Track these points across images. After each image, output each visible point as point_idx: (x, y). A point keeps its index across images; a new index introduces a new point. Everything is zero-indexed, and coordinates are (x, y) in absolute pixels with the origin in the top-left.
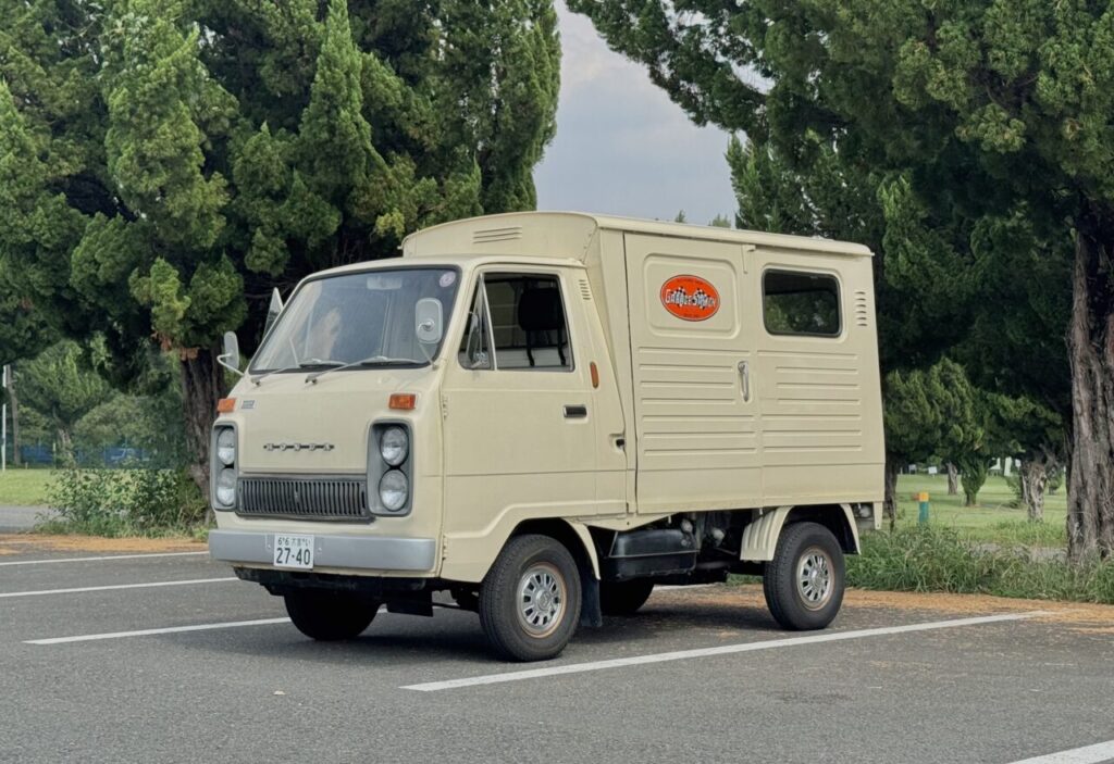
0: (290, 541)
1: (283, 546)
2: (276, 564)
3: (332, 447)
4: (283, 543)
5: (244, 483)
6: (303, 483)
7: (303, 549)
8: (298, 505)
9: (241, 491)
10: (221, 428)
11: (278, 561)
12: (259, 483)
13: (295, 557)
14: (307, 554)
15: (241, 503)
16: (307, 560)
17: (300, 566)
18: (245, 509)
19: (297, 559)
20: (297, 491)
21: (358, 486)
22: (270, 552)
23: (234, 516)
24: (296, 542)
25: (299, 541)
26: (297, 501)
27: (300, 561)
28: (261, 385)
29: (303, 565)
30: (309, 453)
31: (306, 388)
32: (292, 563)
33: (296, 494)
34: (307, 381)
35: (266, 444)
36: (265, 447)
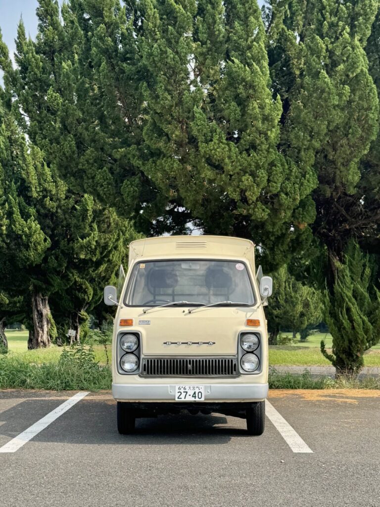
0: (187, 388)
3: (214, 343)
4: (182, 389)
5: (148, 361)
6: (195, 360)
7: (197, 392)
8: (190, 370)
9: (145, 365)
10: (124, 334)
11: (178, 398)
12: (161, 361)
13: (192, 395)
14: (200, 394)
15: (145, 370)
16: (200, 397)
17: (195, 400)
18: (148, 373)
19: (193, 396)
20: (190, 364)
21: (232, 361)
22: (172, 393)
23: (136, 377)
24: (192, 388)
25: (194, 388)
26: (189, 369)
27: (195, 397)
28: (148, 313)
29: (197, 399)
30: (197, 347)
31: (185, 315)
32: (189, 399)
33: (189, 365)
34: (184, 312)
35: (165, 342)
36: (164, 343)
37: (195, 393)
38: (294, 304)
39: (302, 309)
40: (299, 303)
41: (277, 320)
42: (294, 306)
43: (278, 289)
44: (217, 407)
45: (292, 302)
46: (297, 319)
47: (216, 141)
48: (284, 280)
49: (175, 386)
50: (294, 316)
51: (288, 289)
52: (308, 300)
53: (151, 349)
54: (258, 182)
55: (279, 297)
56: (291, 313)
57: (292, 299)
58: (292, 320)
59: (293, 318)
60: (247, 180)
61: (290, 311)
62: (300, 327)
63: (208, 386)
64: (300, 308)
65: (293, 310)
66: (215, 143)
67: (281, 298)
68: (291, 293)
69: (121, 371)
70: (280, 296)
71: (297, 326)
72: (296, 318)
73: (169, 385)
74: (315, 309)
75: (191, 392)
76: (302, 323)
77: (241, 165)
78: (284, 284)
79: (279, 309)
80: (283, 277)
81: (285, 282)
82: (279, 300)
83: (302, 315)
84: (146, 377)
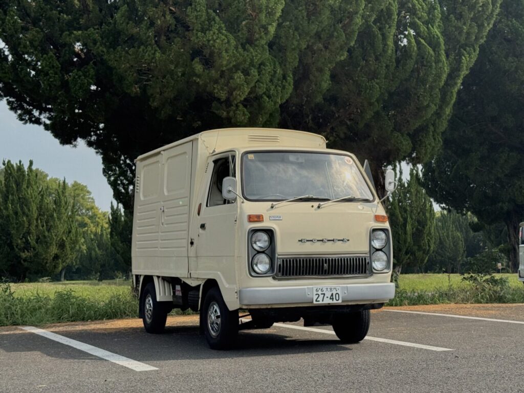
0: (325, 289)
1: (320, 292)
2: (315, 302)
3: (348, 240)
4: (320, 291)
5: (283, 261)
6: (330, 259)
7: (334, 292)
8: (326, 271)
9: (280, 265)
10: (255, 231)
11: (316, 301)
12: (296, 260)
13: (329, 297)
14: (337, 295)
15: (280, 271)
16: (337, 299)
17: (333, 302)
18: (283, 275)
19: (330, 299)
20: (326, 263)
21: (365, 259)
22: (310, 296)
23: (270, 279)
24: (329, 290)
25: (331, 289)
26: (325, 268)
27: (333, 299)
28: (276, 208)
29: (335, 301)
30: (333, 244)
31: (315, 210)
32: (327, 301)
33: (325, 265)
34: (312, 206)
35: (300, 239)
36: (299, 241)
37: (332, 295)
38: (49, 244)
39: (56, 251)
40: (54, 243)
41: (26, 264)
42: (48, 248)
43: (29, 227)
44: (348, 310)
45: (47, 242)
46: (50, 263)
47: (216, 31)
48: (35, 217)
49: (313, 288)
50: (47, 259)
51: (41, 228)
52: (63, 240)
53: (286, 248)
54: (249, 81)
55: (30, 237)
56: (44, 256)
57: (46, 240)
58: (44, 264)
59: (45, 261)
60: (239, 77)
61: (43, 253)
62: (53, 272)
63: (345, 287)
64: (54, 250)
65: (46, 252)
66: (214, 33)
67: (32, 238)
68: (44, 232)
69: (253, 274)
70: (31, 235)
71: (50, 271)
72: (49, 261)
73: (306, 287)
74: (71, 250)
75: (328, 294)
76: (55, 267)
77: (235, 61)
78: (35, 222)
79: (28, 252)
80: (34, 213)
81: (37, 220)
82: (30, 240)
83: (56, 257)
84: (279, 280)
